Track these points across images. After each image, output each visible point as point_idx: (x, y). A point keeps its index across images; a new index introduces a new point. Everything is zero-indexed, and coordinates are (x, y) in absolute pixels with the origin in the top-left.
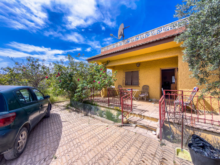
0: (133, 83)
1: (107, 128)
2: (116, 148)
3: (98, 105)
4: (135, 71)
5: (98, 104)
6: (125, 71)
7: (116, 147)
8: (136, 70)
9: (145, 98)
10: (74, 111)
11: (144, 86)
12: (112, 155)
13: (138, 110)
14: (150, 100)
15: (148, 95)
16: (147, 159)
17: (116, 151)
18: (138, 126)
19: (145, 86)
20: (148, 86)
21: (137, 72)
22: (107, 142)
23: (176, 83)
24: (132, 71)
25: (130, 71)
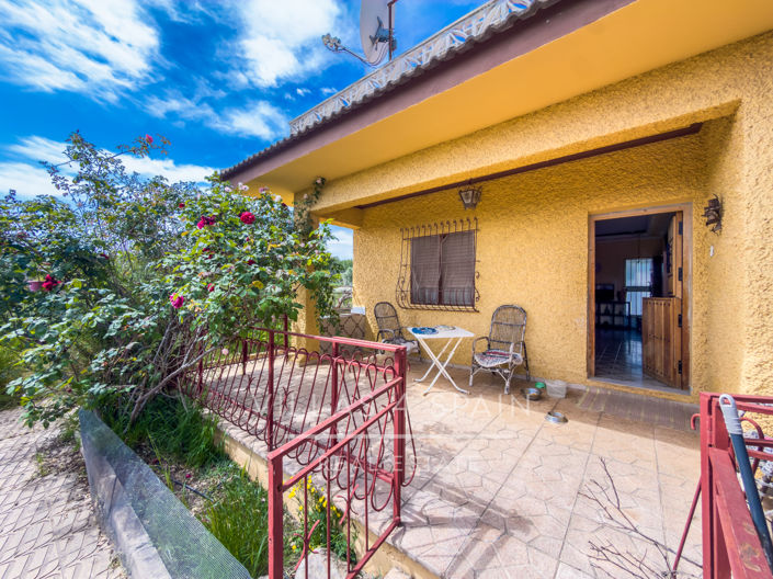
0: (446, 294)
4: (456, 234)
6: (411, 236)
8: (460, 229)
9: (506, 376)
11: (499, 310)
14: (533, 391)
15: (520, 356)
19: (505, 307)
20: (523, 311)
21: (469, 236)
23: (678, 294)
24: (440, 232)
25: (434, 233)
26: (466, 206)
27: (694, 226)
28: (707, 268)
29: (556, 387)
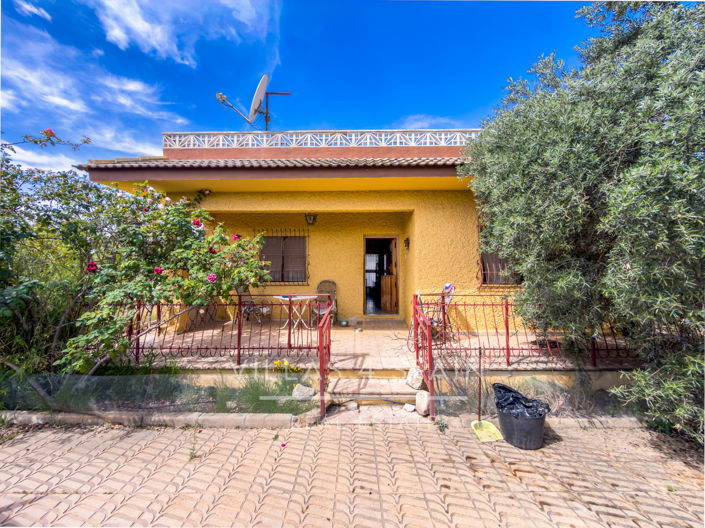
0: (286, 275)
1: (278, 443)
2: (363, 491)
3: (184, 370)
4: (294, 237)
5: (183, 362)
7: (362, 488)
8: (297, 234)
10: (39, 428)
11: (321, 283)
12: (373, 516)
13: (343, 358)
14: (344, 323)
16: (446, 476)
17: (370, 499)
18: (364, 402)
19: (324, 282)
20: (334, 283)
21: (303, 239)
22: (322, 488)
23: (395, 273)
24: (284, 235)
25: (279, 235)
26: (309, 224)
27: (401, 245)
28: (405, 262)
29: (353, 320)
